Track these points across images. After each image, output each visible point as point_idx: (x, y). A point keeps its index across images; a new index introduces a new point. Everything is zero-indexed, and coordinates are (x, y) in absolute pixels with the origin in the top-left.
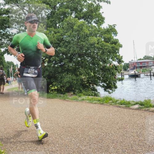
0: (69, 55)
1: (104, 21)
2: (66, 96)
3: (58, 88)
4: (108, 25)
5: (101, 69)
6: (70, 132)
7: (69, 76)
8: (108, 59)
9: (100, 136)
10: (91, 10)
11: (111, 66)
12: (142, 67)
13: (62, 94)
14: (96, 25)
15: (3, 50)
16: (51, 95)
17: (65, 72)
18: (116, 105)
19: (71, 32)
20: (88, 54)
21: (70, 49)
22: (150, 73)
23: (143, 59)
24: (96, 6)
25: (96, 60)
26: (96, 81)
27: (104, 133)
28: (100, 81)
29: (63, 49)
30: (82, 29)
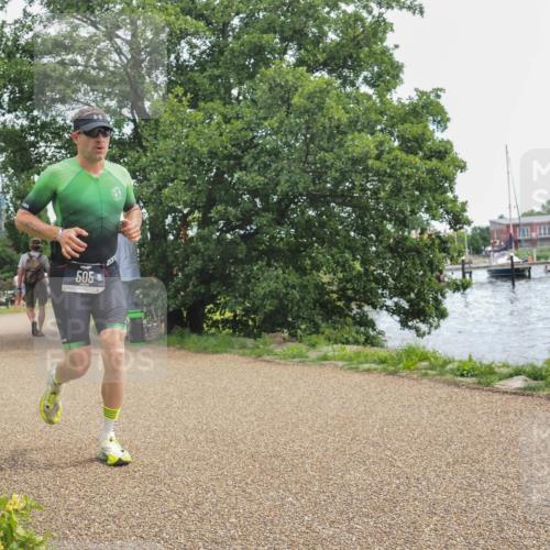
0: (275, 198)
1: (401, 75)
2: (265, 344)
3: (235, 316)
4: (416, 90)
5: (391, 249)
6: (277, 474)
7: (275, 273)
8: (413, 212)
9: (386, 488)
10: (355, 37)
11: (425, 236)
12: (538, 243)
13: (250, 337)
14: (370, 91)
16: (211, 340)
17: (259, 258)
18: (443, 378)
19: (284, 115)
20: (343, 195)
21: (277, 175)
23: (539, 214)
24: (371, 24)
25: (371, 217)
26: (371, 290)
27: (398, 478)
28: (386, 292)
29: (254, 178)
30: (320, 107)
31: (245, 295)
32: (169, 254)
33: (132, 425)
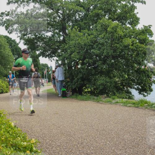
1: (139, 21)
2: (100, 98)
3: (91, 90)
4: (143, 26)
6: (104, 135)
7: (103, 78)
8: (143, 61)
9: (136, 140)
10: (125, 11)
11: (146, 68)
13: (95, 96)
14: (130, 26)
15: (38, 53)
16: (85, 97)
17: (98, 74)
18: (152, 109)
19: (105, 33)
20: (122, 56)
21: (103, 51)
24: (130, 7)
25: (130, 62)
26: (130, 83)
27: (139, 138)
28: (135, 84)
29: (97, 52)
30: (116, 31)
31: (94, 84)
32: (73, 73)
33: (63, 120)
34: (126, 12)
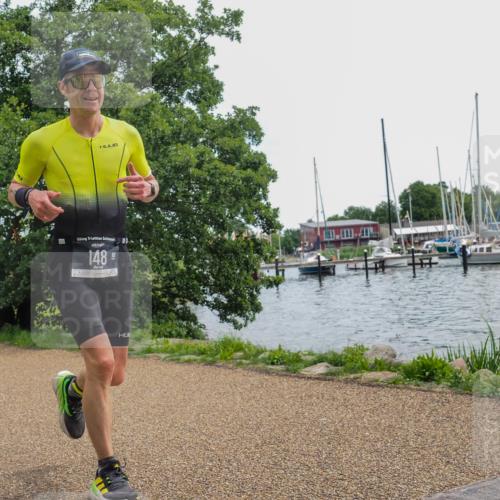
1: (222, 93)
4: (234, 107)
5: (212, 250)
8: (232, 218)
9: (200, 471)
10: (179, 59)
12: (342, 244)
14: (194, 107)
18: (256, 366)
22: (366, 261)
23: (342, 218)
24: (194, 47)
25: (193, 221)
26: (193, 287)
27: (211, 461)
28: (207, 289)
30: (146, 120)
34: (182, 62)
